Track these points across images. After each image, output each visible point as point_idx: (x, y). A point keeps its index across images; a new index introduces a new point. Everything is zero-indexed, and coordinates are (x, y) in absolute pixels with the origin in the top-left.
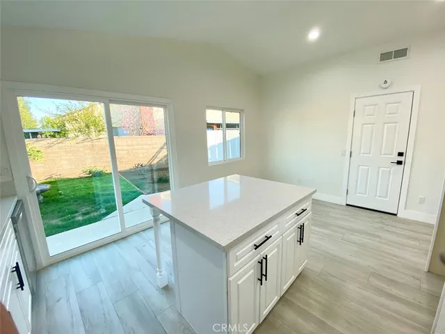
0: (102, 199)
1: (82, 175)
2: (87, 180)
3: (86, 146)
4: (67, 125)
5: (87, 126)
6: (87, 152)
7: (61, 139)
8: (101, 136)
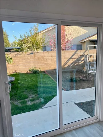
0: (42, 90)
1: (29, 72)
2: (31, 75)
3: (32, 56)
4: (24, 45)
5: (33, 45)
6: (31, 59)
7: (21, 52)
8: (39, 51)
